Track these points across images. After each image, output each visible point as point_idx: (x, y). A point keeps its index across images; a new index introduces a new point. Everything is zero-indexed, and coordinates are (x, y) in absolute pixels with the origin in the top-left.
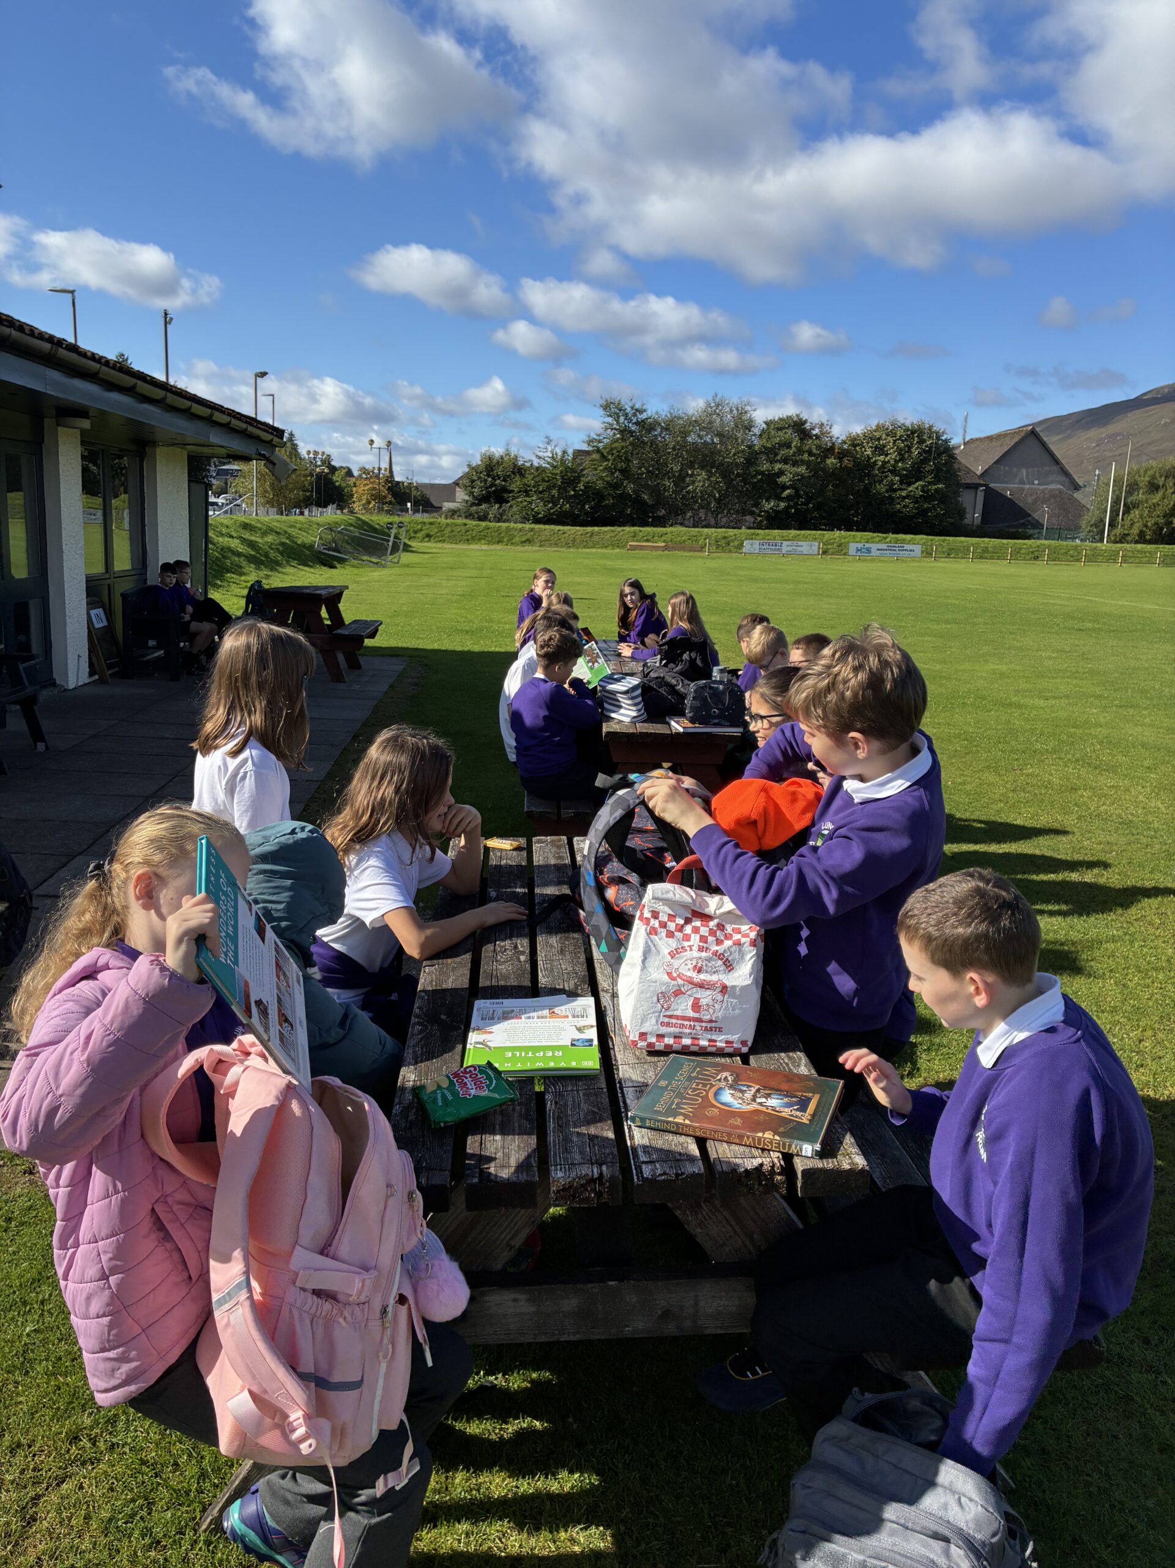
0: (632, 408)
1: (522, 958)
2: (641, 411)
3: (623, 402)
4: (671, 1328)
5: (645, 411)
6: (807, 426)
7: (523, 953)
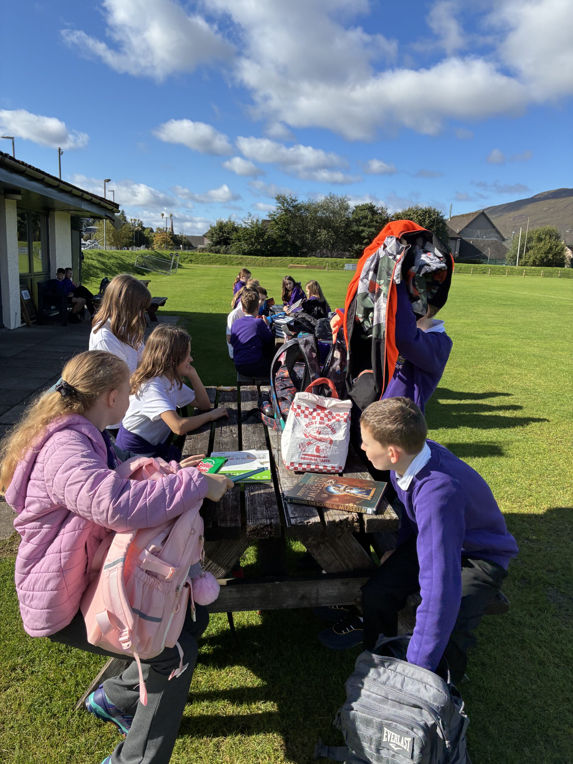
0: (290, 199)
1: (235, 435)
2: (295, 201)
3: (286, 196)
4: (305, 604)
5: (297, 200)
6: (375, 209)
7: (235, 433)
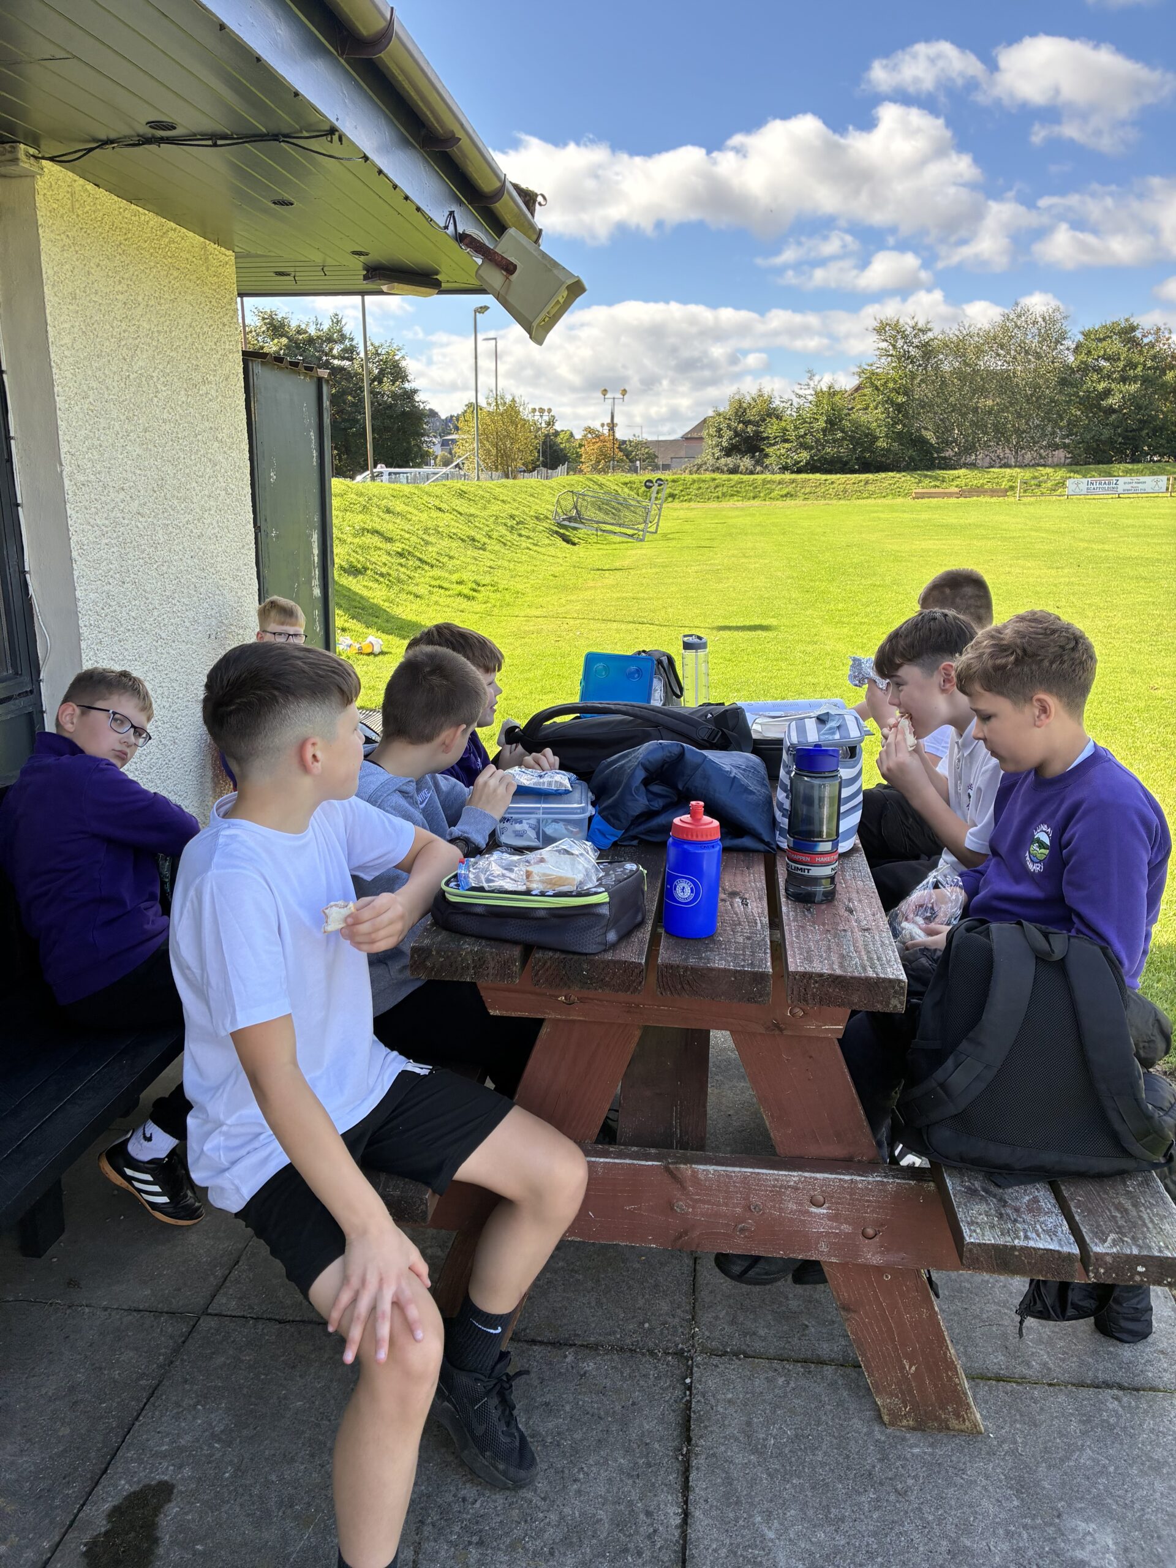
0: (913, 328)
2: (924, 331)
5: (930, 330)
6: (1138, 334)
